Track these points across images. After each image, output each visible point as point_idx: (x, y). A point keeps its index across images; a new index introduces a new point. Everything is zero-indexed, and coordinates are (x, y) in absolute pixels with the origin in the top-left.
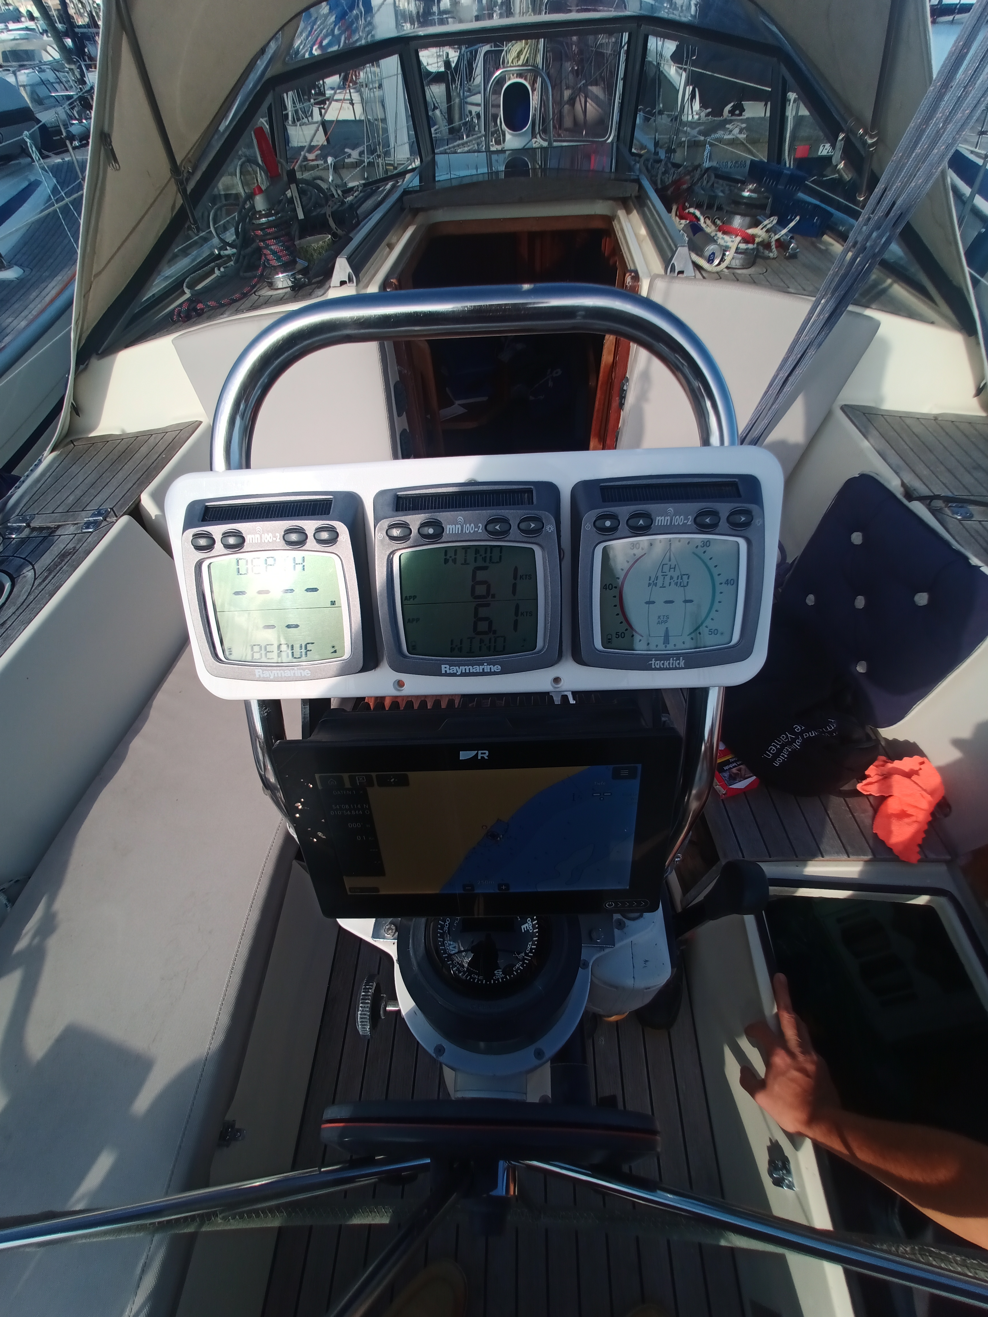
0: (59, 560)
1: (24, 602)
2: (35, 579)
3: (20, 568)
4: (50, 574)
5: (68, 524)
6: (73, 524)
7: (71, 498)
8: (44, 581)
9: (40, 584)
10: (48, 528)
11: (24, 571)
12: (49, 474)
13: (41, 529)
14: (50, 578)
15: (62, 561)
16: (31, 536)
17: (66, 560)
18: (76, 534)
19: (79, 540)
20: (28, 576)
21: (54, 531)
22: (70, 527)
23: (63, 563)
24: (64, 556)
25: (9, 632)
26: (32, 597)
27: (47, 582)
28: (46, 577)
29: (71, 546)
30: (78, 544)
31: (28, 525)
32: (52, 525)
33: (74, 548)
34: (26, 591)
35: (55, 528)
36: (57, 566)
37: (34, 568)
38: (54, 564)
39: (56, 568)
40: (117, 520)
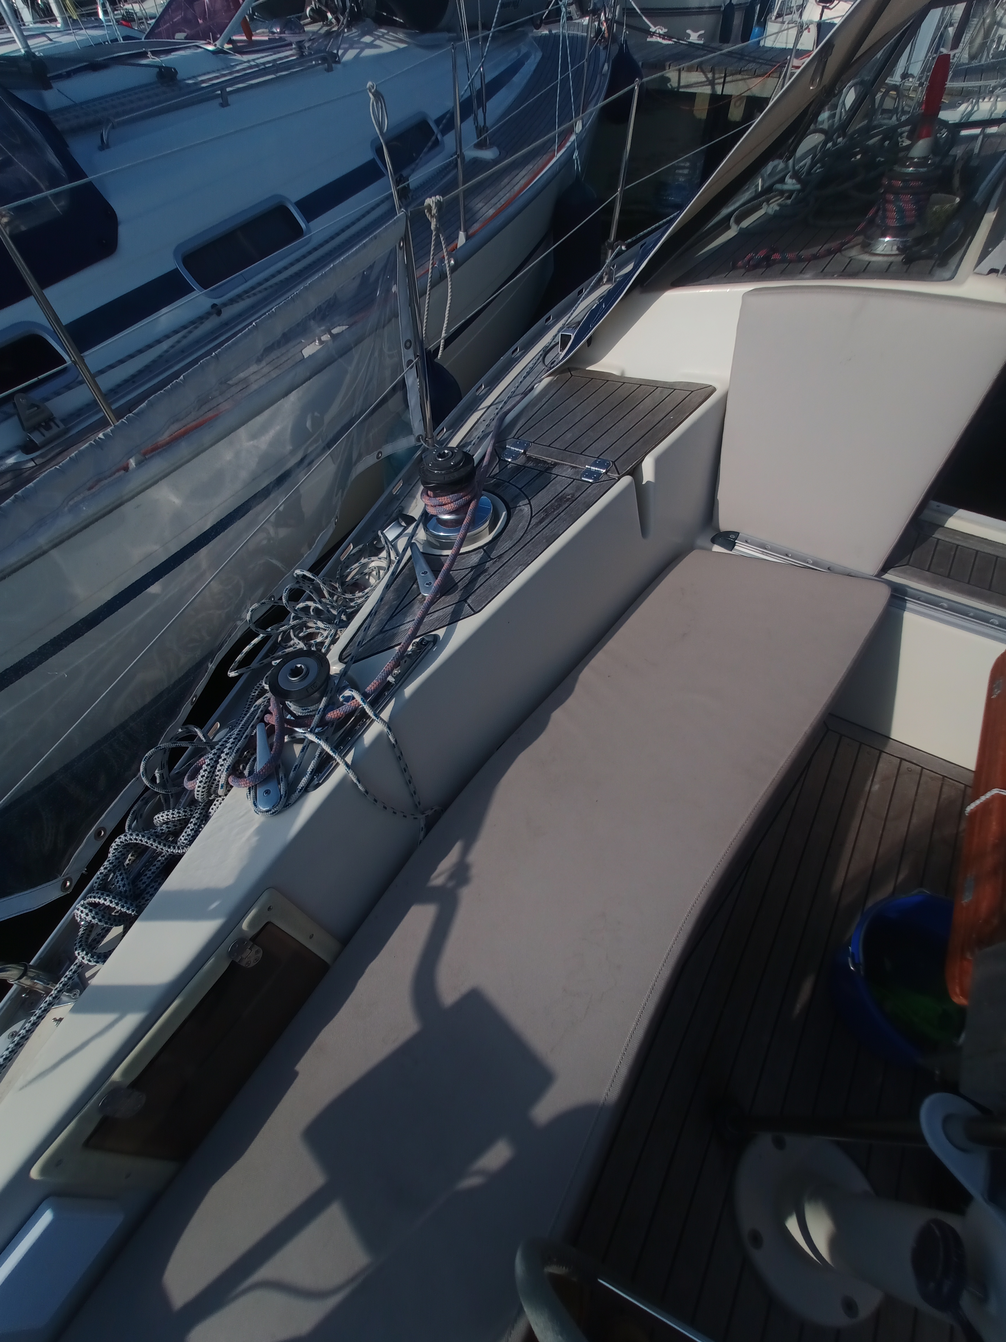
0: (556, 504)
1: (520, 539)
2: (532, 517)
3: (516, 499)
4: (547, 516)
5: (566, 465)
6: (571, 466)
7: (569, 435)
8: (541, 522)
9: (537, 524)
10: (545, 462)
11: (521, 504)
12: (544, 400)
13: (537, 461)
14: (547, 521)
15: (560, 506)
16: (528, 466)
17: (564, 507)
18: (574, 479)
19: (578, 488)
20: (525, 511)
21: (552, 468)
22: (568, 469)
23: (561, 509)
24: (561, 500)
25: (505, 568)
26: (528, 537)
27: (544, 524)
28: (544, 519)
29: (569, 491)
30: (576, 491)
31: (525, 453)
32: (550, 460)
33: (573, 495)
34: (523, 527)
35: (551, 465)
36: (555, 510)
37: (530, 503)
38: (551, 505)
39: (554, 512)
40: (619, 479)
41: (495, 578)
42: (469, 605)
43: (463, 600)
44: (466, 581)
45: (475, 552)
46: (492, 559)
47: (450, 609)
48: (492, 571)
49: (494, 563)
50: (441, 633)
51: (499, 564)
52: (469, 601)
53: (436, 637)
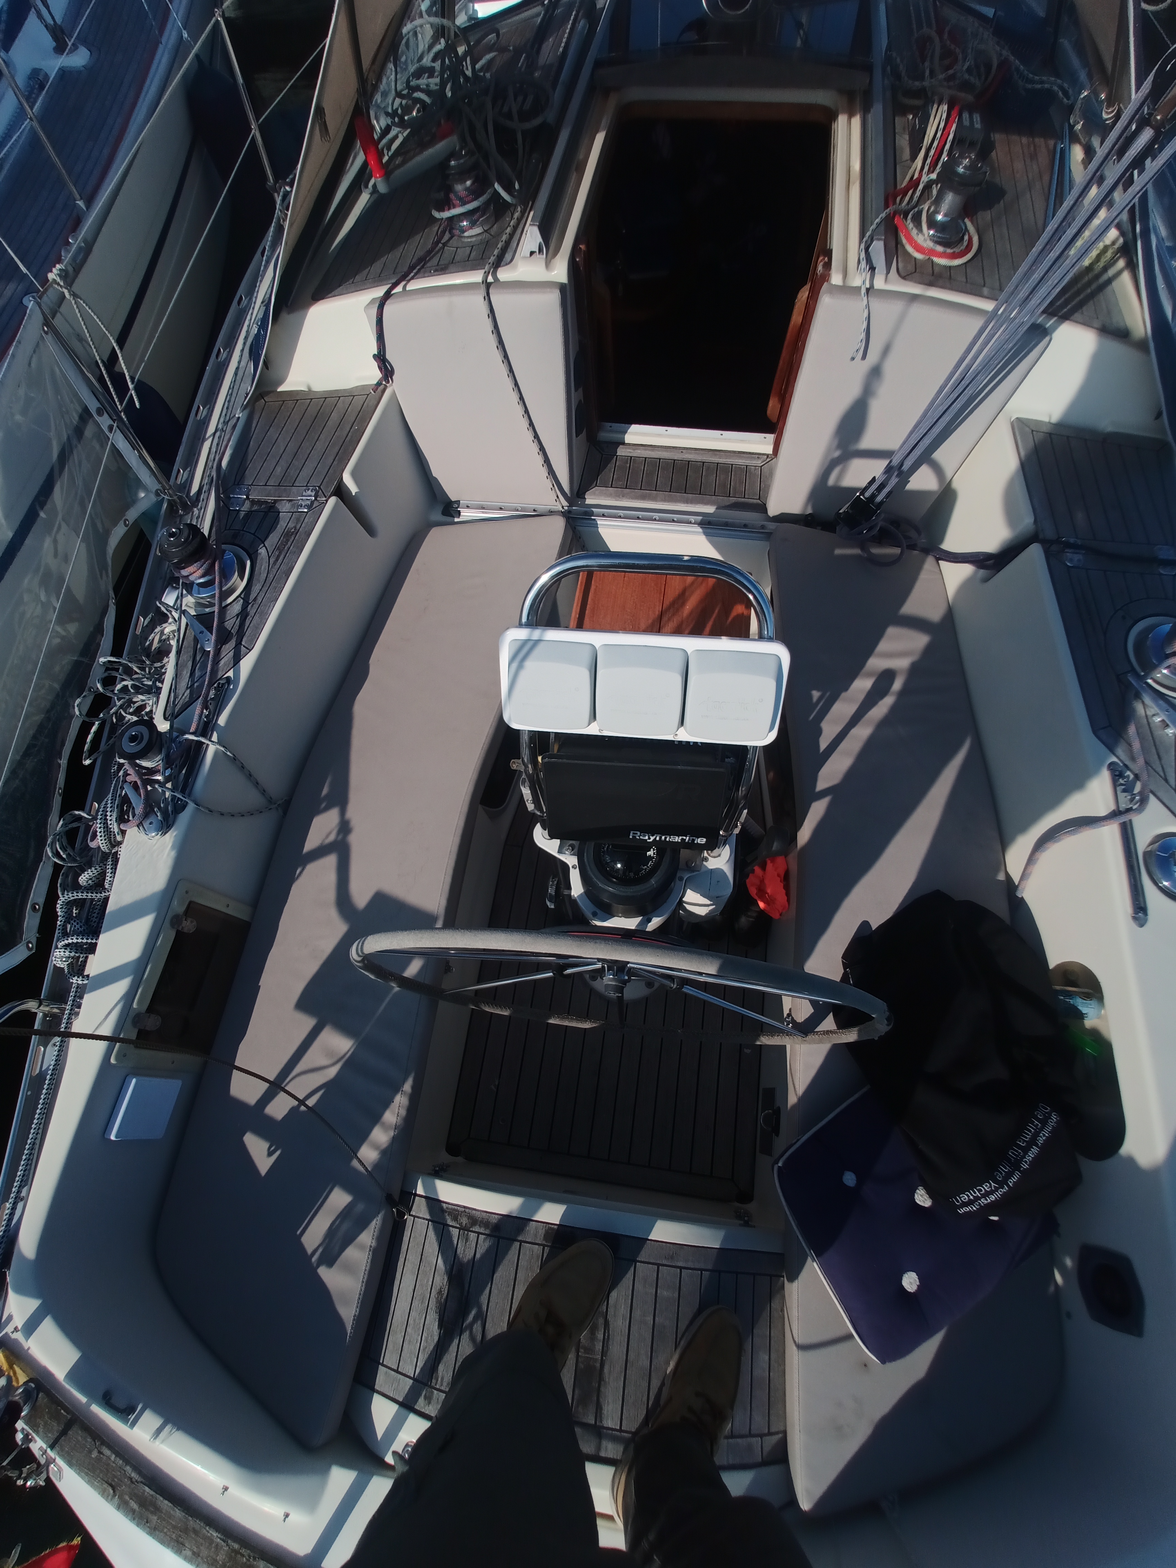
0: (285, 540)
1: (266, 579)
2: (269, 557)
3: (254, 543)
4: (280, 553)
5: (283, 500)
6: (288, 500)
7: (279, 470)
8: (277, 560)
9: (275, 563)
10: (266, 502)
11: (258, 547)
12: (250, 436)
13: (259, 503)
14: (282, 557)
15: (288, 540)
16: (253, 509)
17: (291, 540)
18: (293, 513)
19: (298, 520)
20: (263, 554)
21: (272, 507)
22: (285, 503)
23: (289, 543)
24: (288, 535)
25: (262, 608)
26: (271, 576)
27: (280, 561)
28: (278, 557)
29: (291, 525)
30: (296, 524)
31: (248, 498)
32: (270, 499)
33: (295, 527)
34: (265, 569)
35: (272, 503)
36: (285, 546)
37: (264, 546)
38: (281, 543)
39: (284, 548)
40: (327, 501)
41: (256, 617)
42: (244, 646)
43: (239, 643)
44: (236, 627)
45: (236, 601)
46: (250, 603)
47: (232, 654)
48: (252, 613)
49: (252, 606)
50: (230, 674)
51: (256, 606)
52: (243, 643)
53: (228, 678)
